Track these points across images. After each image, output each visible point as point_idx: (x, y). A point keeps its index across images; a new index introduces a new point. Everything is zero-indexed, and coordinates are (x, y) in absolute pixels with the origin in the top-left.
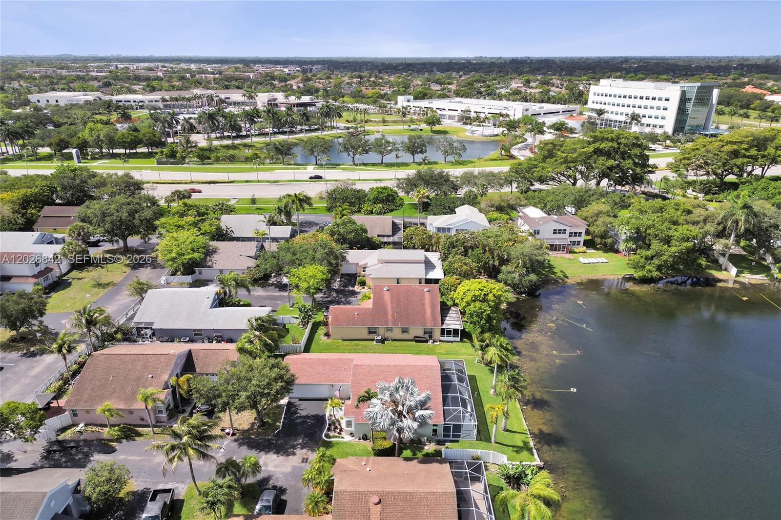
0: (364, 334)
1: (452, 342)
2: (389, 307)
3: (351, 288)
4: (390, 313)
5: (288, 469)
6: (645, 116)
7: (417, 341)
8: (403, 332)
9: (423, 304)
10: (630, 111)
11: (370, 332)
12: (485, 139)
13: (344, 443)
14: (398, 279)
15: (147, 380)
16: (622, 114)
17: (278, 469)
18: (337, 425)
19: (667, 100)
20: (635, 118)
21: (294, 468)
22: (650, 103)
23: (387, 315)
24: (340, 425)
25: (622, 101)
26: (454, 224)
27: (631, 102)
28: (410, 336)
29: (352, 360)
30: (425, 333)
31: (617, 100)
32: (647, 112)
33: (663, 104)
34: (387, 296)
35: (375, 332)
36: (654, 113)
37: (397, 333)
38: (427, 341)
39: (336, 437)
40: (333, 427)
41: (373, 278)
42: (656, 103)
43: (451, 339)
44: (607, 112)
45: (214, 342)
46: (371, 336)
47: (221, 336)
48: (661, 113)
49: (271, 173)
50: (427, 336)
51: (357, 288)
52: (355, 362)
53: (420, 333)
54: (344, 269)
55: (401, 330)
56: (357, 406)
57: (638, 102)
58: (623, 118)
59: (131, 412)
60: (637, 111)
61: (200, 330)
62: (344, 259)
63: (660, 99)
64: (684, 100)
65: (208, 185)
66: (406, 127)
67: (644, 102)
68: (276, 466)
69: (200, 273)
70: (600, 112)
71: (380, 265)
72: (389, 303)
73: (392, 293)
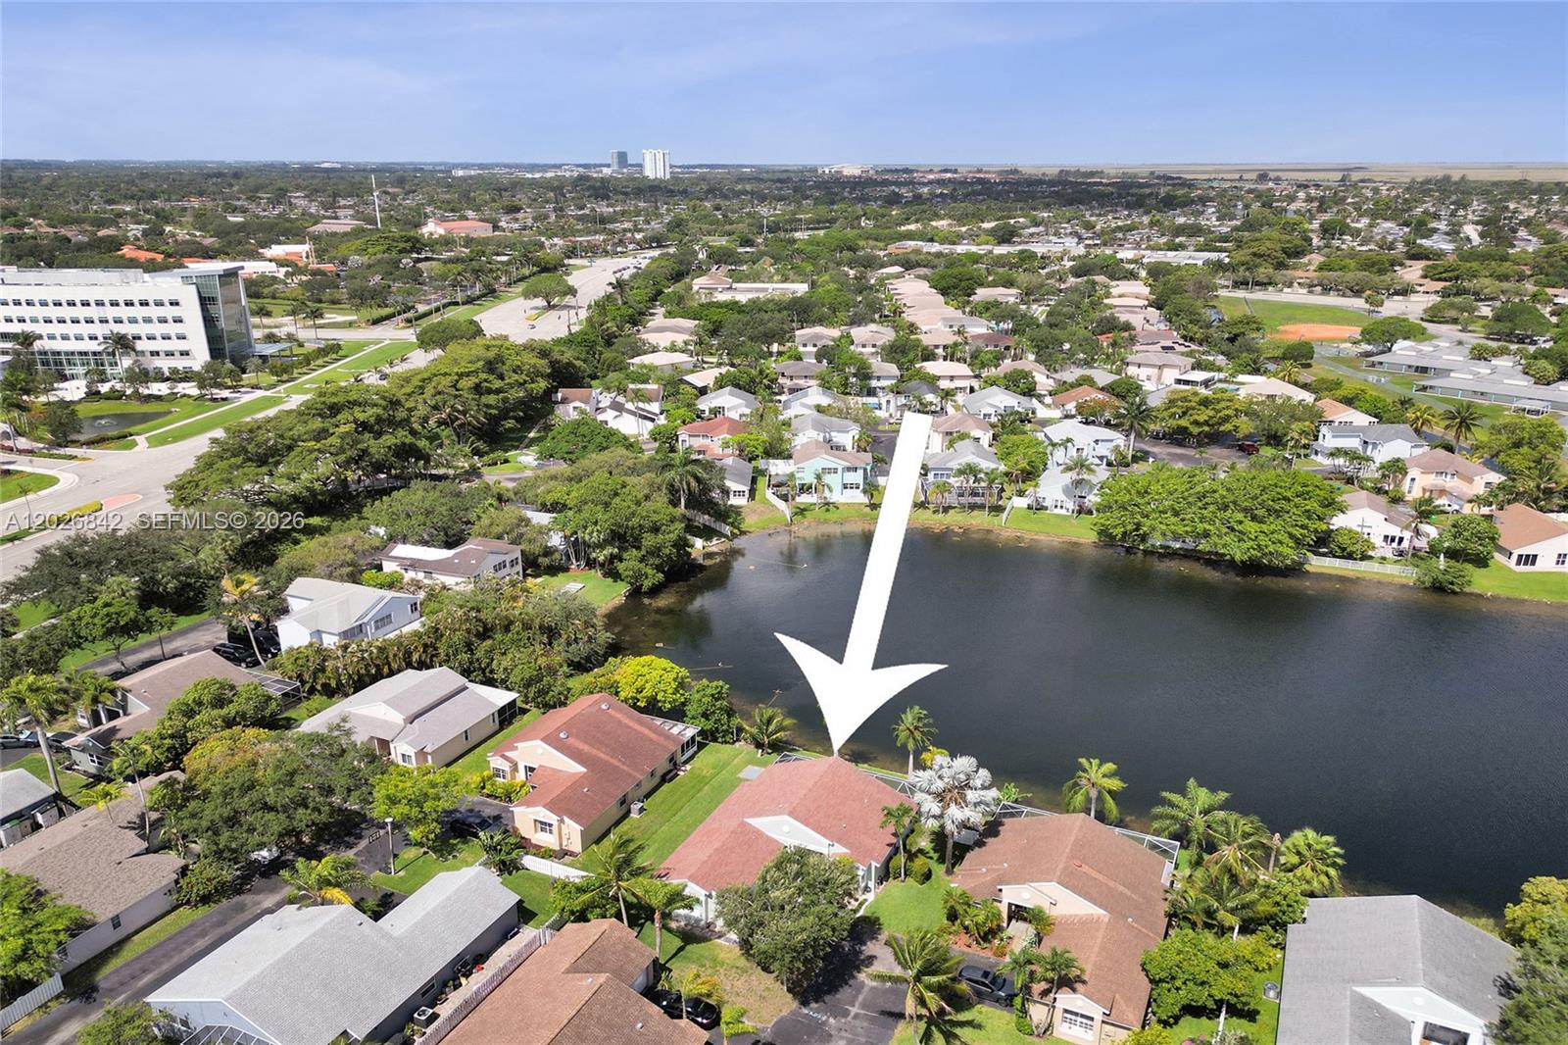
1: (693, 757)
2: (603, 756)
4: (615, 762)
6: (140, 338)
7: (668, 781)
8: (652, 777)
10: (99, 330)
11: (620, 806)
13: (876, 901)
14: (466, 732)
16: (79, 338)
19: (174, 303)
22: (138, 312)
23: (617, 766)
25: (66, 312)
27: (93, 312)
28: (657, 780)
30: (671, 762)
31: (53, 312)
32: (142, 329)
33: (169, 312)
35: (624, 801)
36: (157, 329)
37: (645, 786)
38: (677, 773)
42: (153, 312)
43: (691, 752)
44: (40, 337)
45: (463, 981)
46: (622, 811)
50: (672, 765)
53: (666, 766)
55: (649, 777)
57: (110, 312)
58: (93, 346)
60: (116, 329)
63: (159, 304)
64: (206, 301)
67: (123, 312)
69: (66, 957)
70: (27, 339)
71: (413, 726)
72: (595, 752)
73: (577, 737)
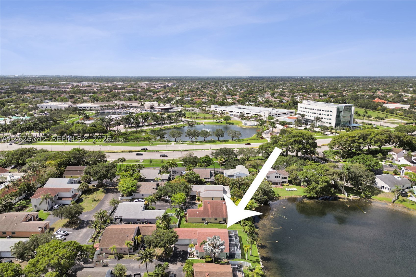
0: (201, 221)
2: (210, 210)
3: (193, 202)
4: (210, 212)
5: (177, 268)
7: (220, 223)
8: (215, 220)
9: (223, 209)
10: (316, 116)
11: (203, 220)
12: (251, 127)
13: (195, 260)
14: (213, 198)
15: (126, 237)
16: (312, 117)
17: (173, 268)
18: (192, 254)
19: (331, 112)
20: (318, 119)
21: (179, 268)
22: (324, 113)
23: (209, 213)
24: (193, 253)
25: (312, 111)
26: (235, 174)
27: (316, 112)
28: (218, 221)
29: (197, 230)
30: (223, 220)
31: (310, 111)
32: (323, 117)
33: (330, 113)
34: (209, 206)
35: (205, 220)
36: (326, 117)
37: (213, 220)
38: (224, 223)
39: (192, 258)
40: (191, 254)
41: (203, 198)
42: (327, 113)
44: (306, 115)
45: (144, 224)
46: (203, 221)
47: (147, 222)
48: (329, 117)
49: (156, 147)
50: (224, 221)
51: (196, 201)
52: (198, 231)
53: (221, 220)
54: (191, 193)
55: (214, 219)
56: (200, 246)
57: (319, 112)
58: (313, 119)
59: (121, 249)
60: (319, 116)
61: (139, 219)
62: (191, 189)
63: (328, 111)
64: (339, 112)
65: (129, 153)
66: (215, 121)
67: (321, 112)
68: (173, 267)
69: (134, 196)
70: (303, 116)
71: (205, 192)
72: (209, 208)
73: (211, 204)
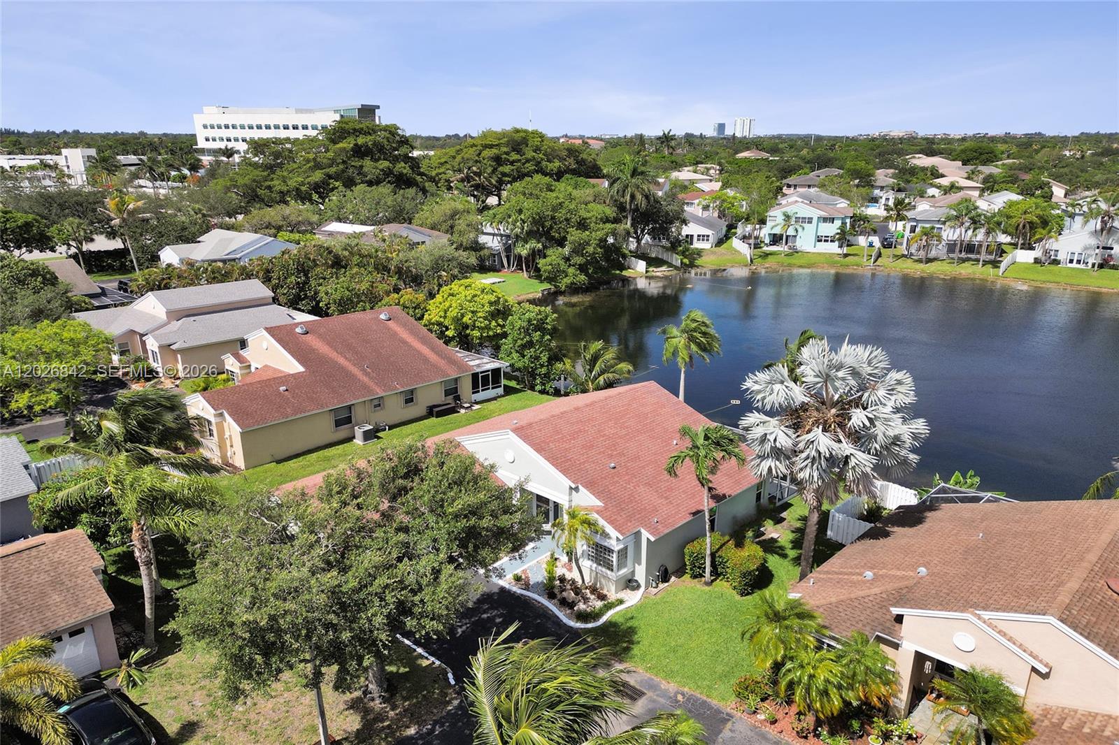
1: (495, 399)
2: (342, 361)
8: (406, 402)
11: (338, 423)
22: (300, 133)
23: (353, 375)
28: (419, 409)
30: (447, 393)
34: (317, 344)
35: (348, 420)
37: (396, 409)
38: (453, 411)
39: (606, 607)
41: (181, 351)
43: (491, 393)
50: (450, 399)
53: (436, 395)
55: (402, 400)
63: (314, 128)
67: (291, 133)
70: (226, 153)
72: (333, 355)
73: (321, 336)
